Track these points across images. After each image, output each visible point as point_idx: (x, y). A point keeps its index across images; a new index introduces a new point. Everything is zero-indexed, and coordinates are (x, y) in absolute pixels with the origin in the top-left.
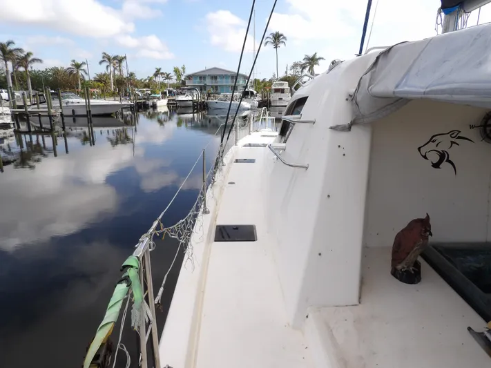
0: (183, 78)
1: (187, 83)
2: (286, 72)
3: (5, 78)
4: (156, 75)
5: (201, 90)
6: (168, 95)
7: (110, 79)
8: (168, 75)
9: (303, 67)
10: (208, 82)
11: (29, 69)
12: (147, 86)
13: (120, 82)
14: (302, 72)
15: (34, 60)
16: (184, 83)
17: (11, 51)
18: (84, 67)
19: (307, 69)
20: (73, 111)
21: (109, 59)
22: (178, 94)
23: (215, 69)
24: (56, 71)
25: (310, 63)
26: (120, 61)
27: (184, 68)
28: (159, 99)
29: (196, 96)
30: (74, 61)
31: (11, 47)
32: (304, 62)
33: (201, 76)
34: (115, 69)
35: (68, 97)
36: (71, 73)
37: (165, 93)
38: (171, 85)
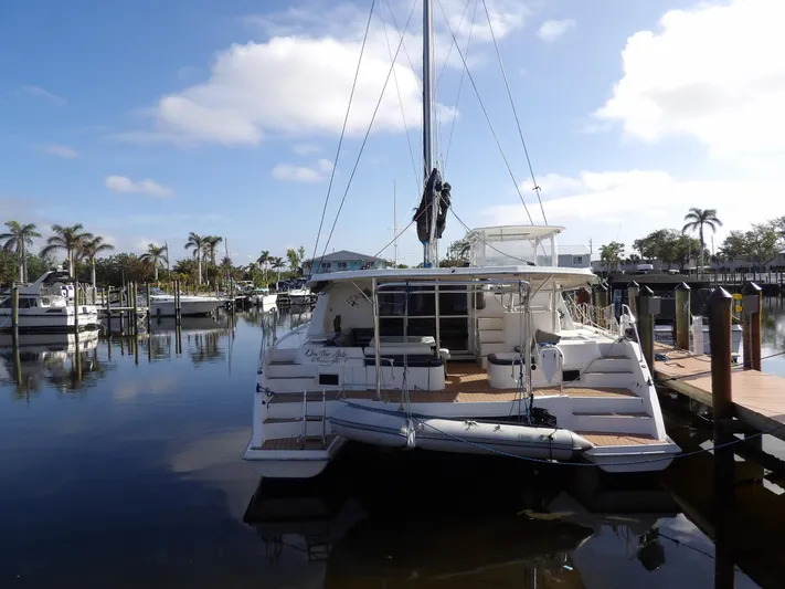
0: (300, 265)
1: (306, 271)
4: (262, 260)
6: (277, 288)
7: (197, 268)
8: (279, 260)
12: (248, 277)
13: (211, 273)
15: (102, 247)
16: (300, 272)
17: (78, 238)
18: (164, 253)
20: (158, 310)
21: (198, 242)
22: (292, 288)
23: (344, 252)
24: (123, 259)
26: (213, 244)
27: (301, 251)
28: (265, 294)
30: (151, 245)
31: (78, 233)
33: (325, 263)
34: (206, 254)
35: (152, 293)
36: (146, 261)
37: (275, 287)
38: (283, 274)
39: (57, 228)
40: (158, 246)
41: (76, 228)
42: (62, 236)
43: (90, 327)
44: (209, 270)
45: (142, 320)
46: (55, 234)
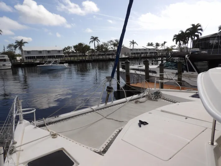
2: (4, 50)
9: (15, 47)
14: (15, 49)
19: (18, 48)
25: (19, 45)
32: (15, 44)
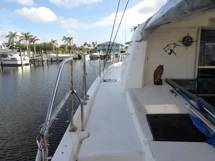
0: (96, 46)
1: (98, 48)
3: (26, 47)
4: (85, 45)
5: (103, 51)
6: (89, 53)
7: (66, 47)
8: (89, 45)
10: (107, 47)
11: (35, 43)
12: (81, 49)
13: (70, 48)
15: (37, 40)
16: (96, 48)
17: (29, 37)
18: (56, 42)
20: (51, 59)
21: (66, 39)
22: (94, 52)
24: (45, 44)
26: (70, 39)
27: (96, 42)
28: (86, 54)
29: (101, 53)
30: (52, 40)
31: (29, 35)
33: (103, 45)
34: (68, 42)
35: (50, 54)
36: (51, 44)
37: (88, 52)
38: (91, 49)
39: (22, 34)
40: (54, 40)
41: (28, 33)
42: (24, 36)
43: (27, 65)
44: (69, 47)
45: (45, 62)
46: (22, 35)
